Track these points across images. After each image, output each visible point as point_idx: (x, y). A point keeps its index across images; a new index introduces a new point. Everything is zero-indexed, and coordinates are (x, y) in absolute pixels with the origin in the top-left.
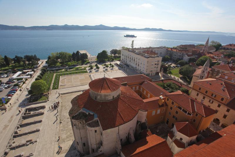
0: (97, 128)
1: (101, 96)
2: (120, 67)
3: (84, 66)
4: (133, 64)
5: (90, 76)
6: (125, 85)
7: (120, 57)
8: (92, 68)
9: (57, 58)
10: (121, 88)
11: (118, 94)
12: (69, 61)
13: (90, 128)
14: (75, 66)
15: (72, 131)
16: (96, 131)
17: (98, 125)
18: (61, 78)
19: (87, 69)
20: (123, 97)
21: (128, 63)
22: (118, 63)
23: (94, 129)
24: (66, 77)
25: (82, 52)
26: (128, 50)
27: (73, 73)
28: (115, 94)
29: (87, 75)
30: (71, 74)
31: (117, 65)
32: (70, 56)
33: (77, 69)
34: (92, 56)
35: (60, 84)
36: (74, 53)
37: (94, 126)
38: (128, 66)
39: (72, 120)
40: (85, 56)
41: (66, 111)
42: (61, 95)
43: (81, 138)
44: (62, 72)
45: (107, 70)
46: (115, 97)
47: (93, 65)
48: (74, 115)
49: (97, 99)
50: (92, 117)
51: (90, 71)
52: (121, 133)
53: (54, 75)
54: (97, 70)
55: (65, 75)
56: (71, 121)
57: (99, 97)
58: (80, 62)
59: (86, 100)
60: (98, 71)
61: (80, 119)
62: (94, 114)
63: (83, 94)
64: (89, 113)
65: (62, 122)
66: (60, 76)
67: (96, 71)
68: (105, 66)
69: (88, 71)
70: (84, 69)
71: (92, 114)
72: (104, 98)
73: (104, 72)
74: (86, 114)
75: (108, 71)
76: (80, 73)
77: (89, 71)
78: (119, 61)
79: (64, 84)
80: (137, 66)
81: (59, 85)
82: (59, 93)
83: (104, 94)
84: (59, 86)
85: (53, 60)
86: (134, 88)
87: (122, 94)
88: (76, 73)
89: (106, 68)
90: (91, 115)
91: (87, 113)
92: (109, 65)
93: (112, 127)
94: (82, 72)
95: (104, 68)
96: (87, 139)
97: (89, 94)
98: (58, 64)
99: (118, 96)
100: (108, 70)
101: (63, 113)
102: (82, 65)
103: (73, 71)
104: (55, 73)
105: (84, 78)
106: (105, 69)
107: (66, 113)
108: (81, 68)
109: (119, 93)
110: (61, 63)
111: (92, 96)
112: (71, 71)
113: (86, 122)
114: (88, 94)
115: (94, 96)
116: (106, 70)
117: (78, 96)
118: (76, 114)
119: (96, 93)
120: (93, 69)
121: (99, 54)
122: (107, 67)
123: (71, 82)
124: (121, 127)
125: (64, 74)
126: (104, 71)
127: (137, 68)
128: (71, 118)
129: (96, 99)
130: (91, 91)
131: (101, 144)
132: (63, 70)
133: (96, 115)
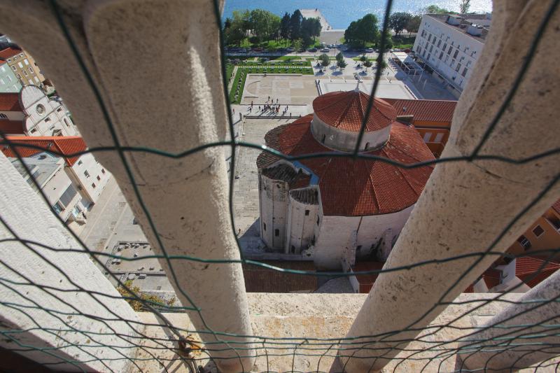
0: (311, 207)
1: (337, 135)
2: (405, 71)
3: (306, 55)
4: (446, 68)
5: (317, 84)
6: (405, 121)
7: (412, 40)
8: (325, 63)
9: (247, 25)
10: (392, 127)
11: (380, 140)
12: (272, 38)
13: (296, 202)
14: (283, 51)
15: (257, 200)
16: (307, 212)
17: (315, 201)
18: (249, 79)
19: (314, 63)
20: (392, 151)
21: (434, 61)
22: (402, 56)
23: (304, 206)
24: (259, 77)
25: (308, 14)
26: (447, 17)
27: (278, 71)
28: (373, 138)
29: (310, 80)
30: (272, 71)
31: (396, 62)
32: (275, 24)
33: (288, 61)
34: (333, 30)
35: (245, 93)
36: (286, 16)
37: (305, 201)
38: (428, 70)
39: (263, 177)
40: (314, 26)
41: (251, 155)
42: (244, 120)
43: (274, 218)
44: (252, 64)
45: (366, 74)
46: (370, 146)
47: (332, 54)
48: (268, 167)
49: (325, 141)
50: (306, 180)
51: (321, 71)
52: (362, 231)
53: (233, 68)
54: (338, 70)
55: (257, 73)
56: (260, 178)
57: (331, 138)
58: (298, 42)
59: (299, 139)
60: (340, 73)
61: (280, 179)
62: (311, 175)
63: (293, 124)
64: (301, 171)
65: (239, 176)
66: (248, 75)
67: (336, 74)
68: (360, 63)
69: (316, 71)
70: (307, 64)
71: (308, 173)
72: (343, 143)
73: (357, 79)
74: (294, 171)
75: (367, 79)
76: (293, 71)
77: (318, 70)
78: (407, 51)
79: (254, 94)
80: (459, 76)
81: (244, 95)
82: (240, 114)
83: (345, 132)
84: (243, 98)
85: (236, 31)
86: (428, 135)
87: (390, 144)
88: (286, 71)
89: (365, 67)
90: (305, 176)
91: (297, 170)
92: (373, 60)
93: (345, 214)
94: (300, 71)
95: (358, 67)
96: (285, 223)
97: (309, 127)
98: (246, 43)
99: (379, 146)
100: (367, 76)
101: (243, 158)
102: (303, 51)
103: (279, 64)
104: (236, 64)
105: (303, 87)
106: (360, 71)
107: (251, 161)
108: (300, 60)
109: (384, 140)
110: (252, 40)
111: (316, 131)
112: (273, 65)
113: (291, 186)
114: (306, 126)
115: (321, 133)
116: (363, 73)
117: (283, 126)
118: (272, 166)
119: (327, 126)
120: (327, 68)
121: (353, 24)
122: (368, 65)
123: (271, 92)
124: (367, 219)
125: (257, 71)
126: (356, 74)
127: (457, 81)
128: (261, 171)
129: (323, 141)
130: (316, 121)
131: (312, 241)
132: (256, 60)
133: (315, 178)
